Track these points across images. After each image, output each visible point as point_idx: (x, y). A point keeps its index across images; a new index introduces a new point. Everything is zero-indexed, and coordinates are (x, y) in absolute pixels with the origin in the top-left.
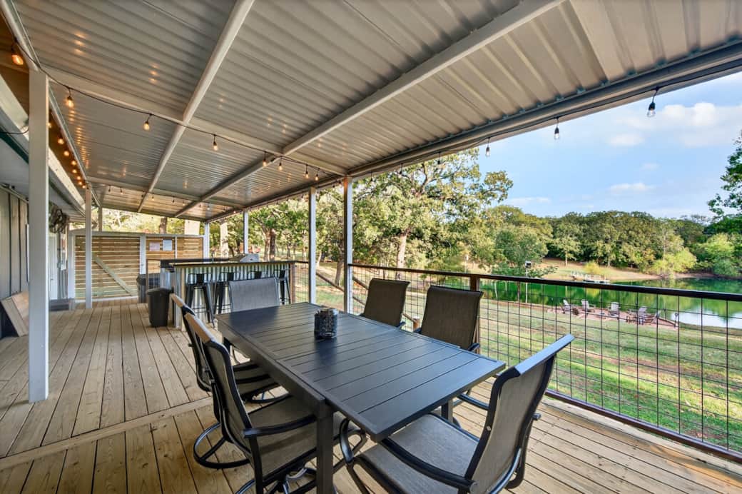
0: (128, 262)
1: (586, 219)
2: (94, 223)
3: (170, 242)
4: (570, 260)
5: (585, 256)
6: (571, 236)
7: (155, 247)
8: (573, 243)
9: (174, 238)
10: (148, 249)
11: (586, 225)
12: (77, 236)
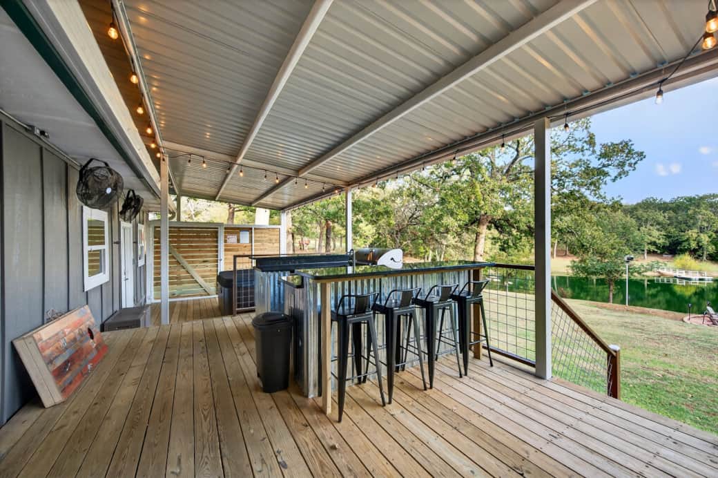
0: (206, 257)
1: (670, 205)
2: (173, 213)
3: (247, 234)
4: (649, 252)
5: (673, 248)
6: (652, 225)
7: (232, 239)
8: (656, 233)
9: (251, 229)
10: (225, 241)
11: (671, 212)
12: (155, 227)
